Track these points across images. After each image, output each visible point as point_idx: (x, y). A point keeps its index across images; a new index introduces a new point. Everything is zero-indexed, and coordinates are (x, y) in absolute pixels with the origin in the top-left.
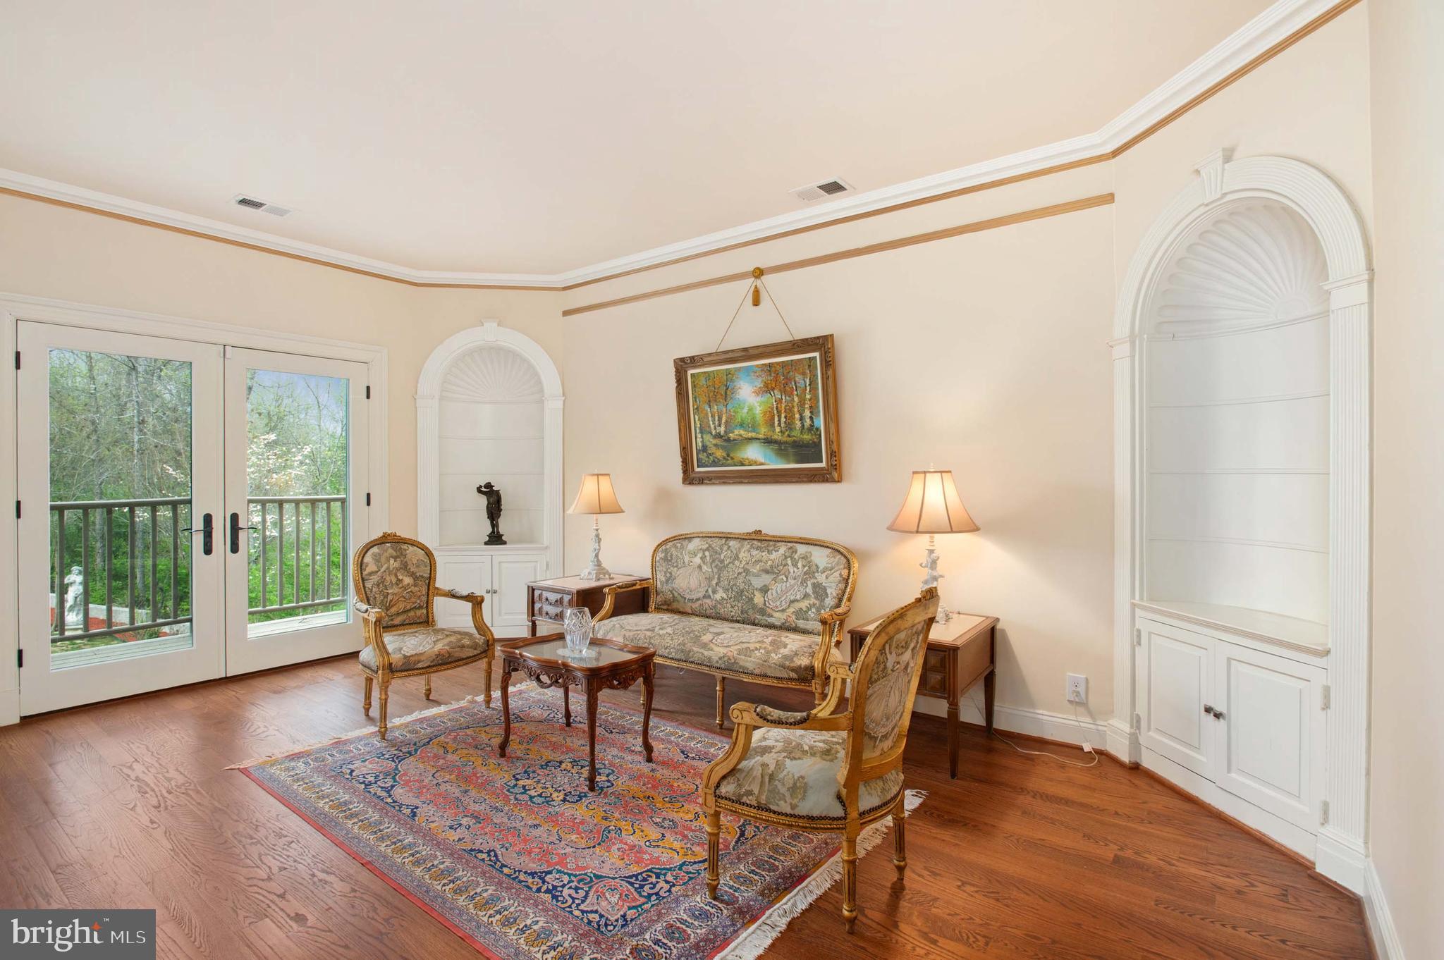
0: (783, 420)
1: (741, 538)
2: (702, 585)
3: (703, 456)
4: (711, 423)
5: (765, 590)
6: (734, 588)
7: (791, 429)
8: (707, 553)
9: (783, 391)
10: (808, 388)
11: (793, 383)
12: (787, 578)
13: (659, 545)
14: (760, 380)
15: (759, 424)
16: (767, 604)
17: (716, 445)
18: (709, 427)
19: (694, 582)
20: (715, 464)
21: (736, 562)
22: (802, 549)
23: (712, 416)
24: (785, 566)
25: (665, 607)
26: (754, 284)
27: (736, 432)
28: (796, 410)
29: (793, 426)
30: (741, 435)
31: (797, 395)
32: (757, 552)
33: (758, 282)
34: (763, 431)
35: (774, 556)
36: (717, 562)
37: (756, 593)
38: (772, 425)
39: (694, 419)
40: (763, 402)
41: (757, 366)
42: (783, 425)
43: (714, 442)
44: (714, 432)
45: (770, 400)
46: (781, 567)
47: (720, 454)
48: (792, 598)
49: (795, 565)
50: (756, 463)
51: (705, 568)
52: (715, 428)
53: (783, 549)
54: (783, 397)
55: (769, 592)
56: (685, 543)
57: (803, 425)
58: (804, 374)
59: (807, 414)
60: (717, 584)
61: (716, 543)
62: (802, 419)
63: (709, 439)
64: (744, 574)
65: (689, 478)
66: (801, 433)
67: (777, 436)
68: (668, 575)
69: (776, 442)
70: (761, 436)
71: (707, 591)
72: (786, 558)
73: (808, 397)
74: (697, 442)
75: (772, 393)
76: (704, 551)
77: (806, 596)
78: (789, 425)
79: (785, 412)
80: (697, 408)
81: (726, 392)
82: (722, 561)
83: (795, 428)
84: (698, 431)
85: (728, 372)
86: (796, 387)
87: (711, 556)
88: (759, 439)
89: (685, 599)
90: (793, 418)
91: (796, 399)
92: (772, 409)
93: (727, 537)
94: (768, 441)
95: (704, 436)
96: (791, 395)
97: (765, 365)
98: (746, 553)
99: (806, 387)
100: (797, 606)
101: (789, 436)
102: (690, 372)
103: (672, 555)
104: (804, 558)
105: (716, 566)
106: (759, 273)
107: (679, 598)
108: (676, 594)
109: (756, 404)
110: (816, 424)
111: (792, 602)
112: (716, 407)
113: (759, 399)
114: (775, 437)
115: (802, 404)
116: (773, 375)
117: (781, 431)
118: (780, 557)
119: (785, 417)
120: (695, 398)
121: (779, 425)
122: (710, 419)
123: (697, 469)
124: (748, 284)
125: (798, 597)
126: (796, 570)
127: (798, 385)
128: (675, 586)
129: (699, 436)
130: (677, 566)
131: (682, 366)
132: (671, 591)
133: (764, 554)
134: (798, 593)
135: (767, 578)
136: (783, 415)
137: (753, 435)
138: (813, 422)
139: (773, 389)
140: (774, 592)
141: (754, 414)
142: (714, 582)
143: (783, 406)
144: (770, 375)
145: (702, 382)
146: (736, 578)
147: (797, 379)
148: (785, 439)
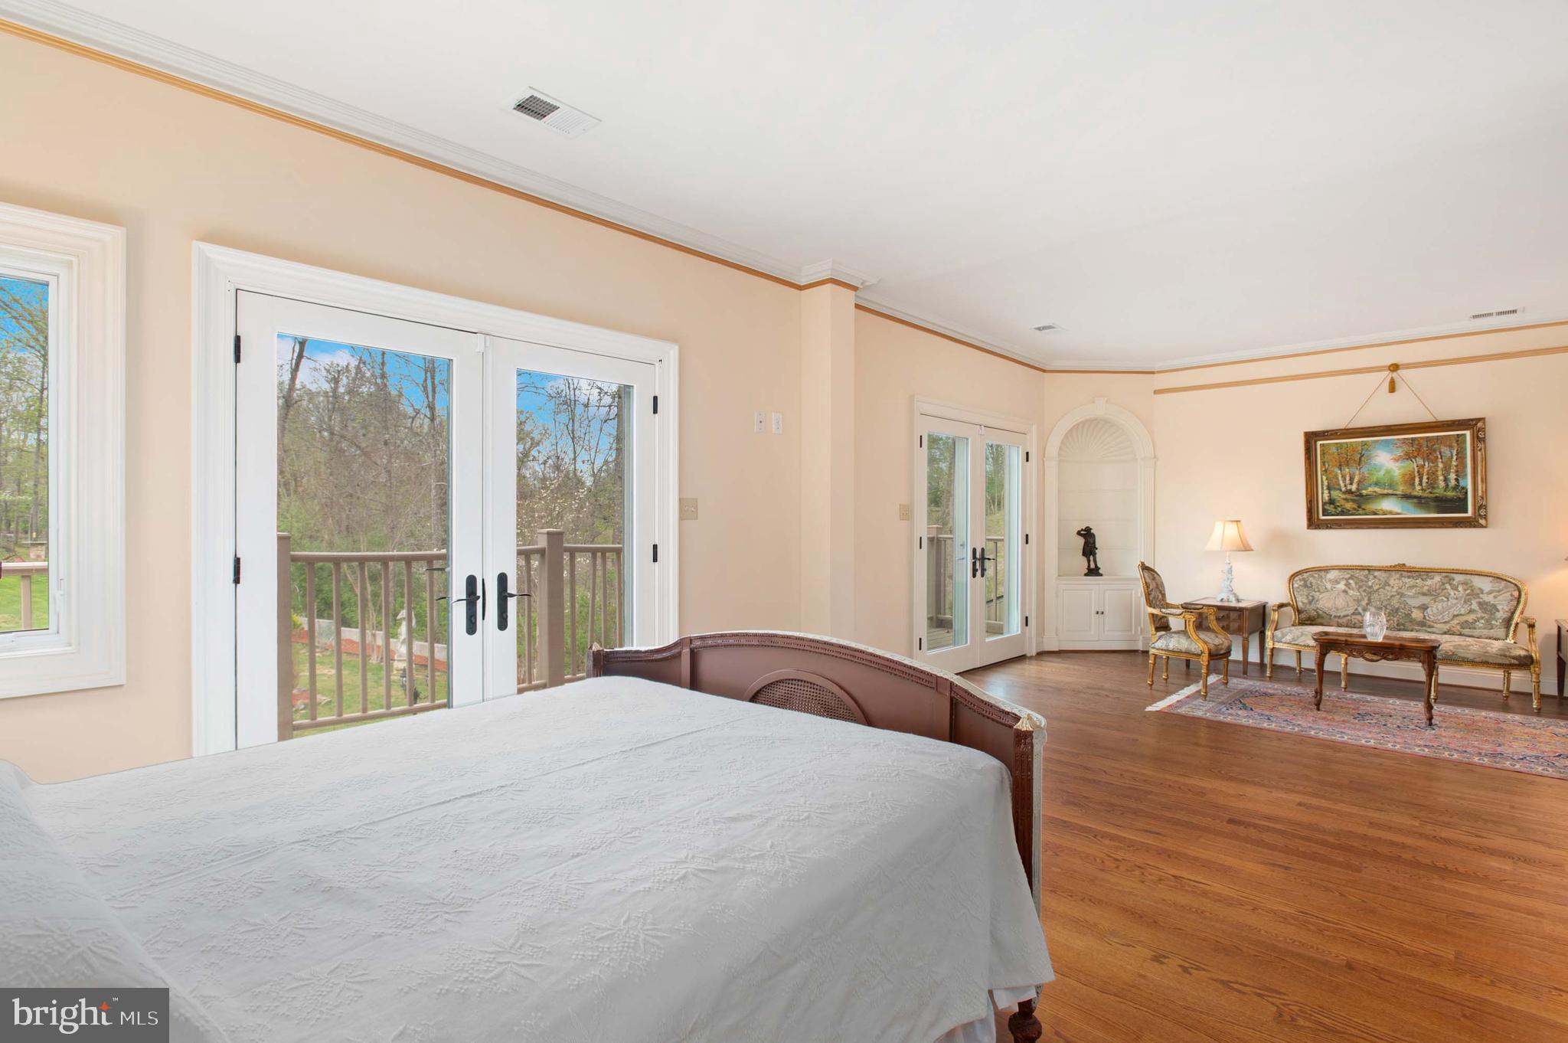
0: (1425, 480)
1: (1388, 570)
2: (1350, 605)
3: (1330, 508)
4: (1341, 482)
5: (1424, 608)
6: (1388, 607)
7: (1433, 488)
8: (1351, 581)
9: (1427, 458)
10: (1455, 458)
11: (1438, 453)
12: (1448, 598)
13: (1292, 576)
14: (1400, 450)
15: (1397, 484)
16: (1427, 618)
17: (1345, 499)
18: (1339, 485)
19: (1340, 602)
20: (1342, 513)
21: (1387, 587)
22: (1458, 578)
23: (1342, 477)
24: (1443, 590)
25: (1309, 622)
26: (1390, 376)
27: (1370, 489)
28: (1440, 473)
29: (1436, 486)
30: (1375, 492)
31: (1442, 462)
32: (1409, 580)
33: (1394, 375)
34: (1401, 489)
35: (1429, 582)
36: (1364, 588)
37: (1413, 610)
38: (1413, 484)
39: (1322, 480)
40: (1403, 467)
41: (1398, 439)
42: (1424, 484)
43: (1344, 496)
44: (1344, 489)
45: (1413, 466)
46: (1440, 591)
47: (1349, 506)
48: (1455, 613)
49: (1456, 589)
50: (1391, 513)
51: (1351, 592)
52: (1345, 486)
53: (1437, 578)
54: (1427, 464)
55: (1429, 610)
56: (1323, 573)
57: (1447, 486)
58: (1451, 446)
59: (1453, 476)
60: (1367, 604)
61: (1361, 575)
62: (1446, 480)
63: (1335, 494)
64: (1398, 597)
65: (1313, 523)
66: (1445, 491)
67: (1417, 490)
68: (1311, 598)
69: (1416, 497)
70: (1398, 493)
71: (1356, 609)
72: (1443, 584)
73: (1454, 463)
74: (1323, 495)
75: (1413, 460)
76: (1347, 580)
77: (1471, 611)
78: (1432, 484)
79: (1428, 474)
80: (1326, 471)
81: (1360, 459)
82: (1371, 587)
83: (1438, 487)
84: (1325, 488)
85: (1365, 443)
86: (1441, 456)
87: (1356, 583)
88: (1396, 495)
89: (1331, 616)
90: (1436, 479)
91: (1441, 465)
92: (1413, 472)
93: (1370, 569)
94: (1406, 497)
95: (1332, 492)
96: (1435, 461)
97: (1407, 439)
98: (1394, 580)
99: (1452, 456)
100: (1463, 619)
101: (1431, 493)
102: (1319, 443)
103: (1311, 583)
104: (1464, 583)
105: (1365, 591)
106: (1395, 367)
107: (1324, 615)
108: (1321, 612)
109: (1394, 468)
110: (1462, 483)
111: (1455, 616)
112: (1347, 470)
113: (1398, 464)
114: (1415, 493)
115: (1447, 469)
116: (1415, 446)
117: (1422, 490)
118: (1436, 584)
119: (1428, 479)
120: (1323, 463)
121: (1421, 484)
122: (1340, 478)
123: (1322, 517)
124: (1386, 375)
125: (1462, 612)
126: (1456, 593)
127: (1443, 454)
128: (1319, 606)
129: (1326, 492)
130: (1319, 591)
131: (1311, 438)
132: (1315, 610)
133: (1417, 581)
134: (1462, 609)
135: (1426, 600)
136: (1425, 477)
137: (1390, 492)
138: (1458, 483)
139: (1415, 457)
140: (1434, 609)
141: (1393, 476)
142: (1364, 603)
143: (1426, 470)
144: (1412, 446)
145: (1333, 450)
146: (1389, 599)
147: (1442, 450)
148: (1426, 495)
